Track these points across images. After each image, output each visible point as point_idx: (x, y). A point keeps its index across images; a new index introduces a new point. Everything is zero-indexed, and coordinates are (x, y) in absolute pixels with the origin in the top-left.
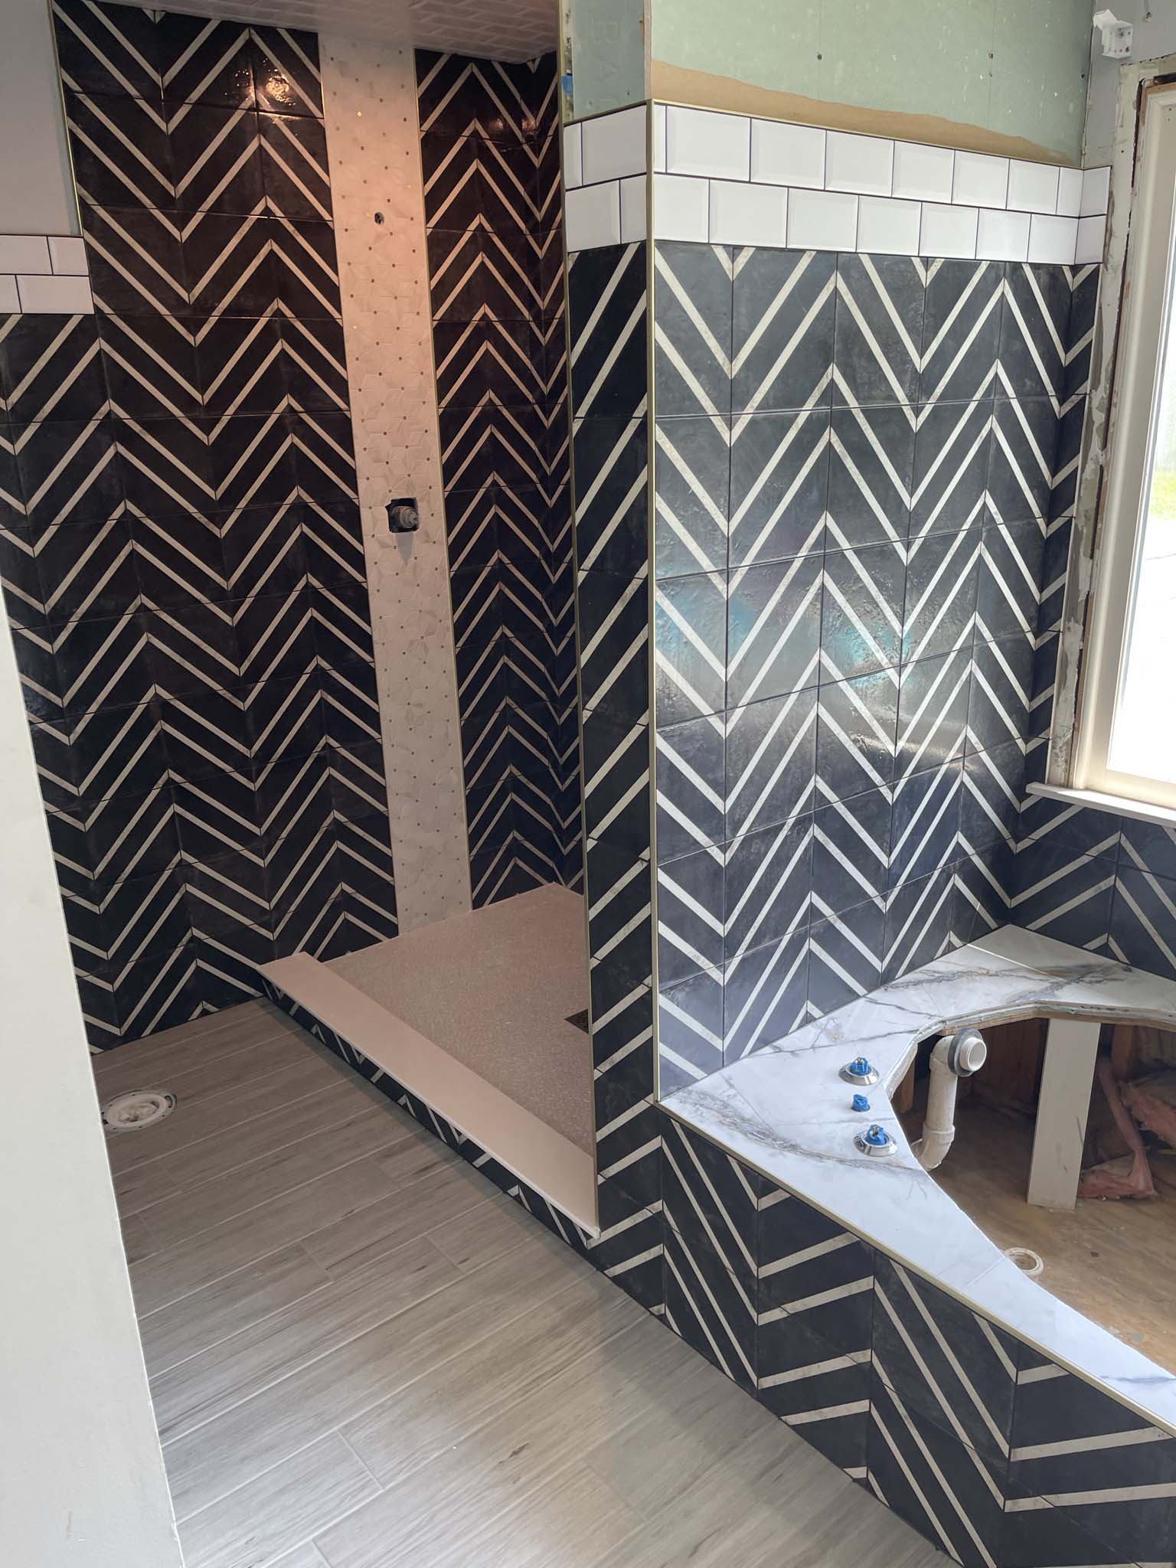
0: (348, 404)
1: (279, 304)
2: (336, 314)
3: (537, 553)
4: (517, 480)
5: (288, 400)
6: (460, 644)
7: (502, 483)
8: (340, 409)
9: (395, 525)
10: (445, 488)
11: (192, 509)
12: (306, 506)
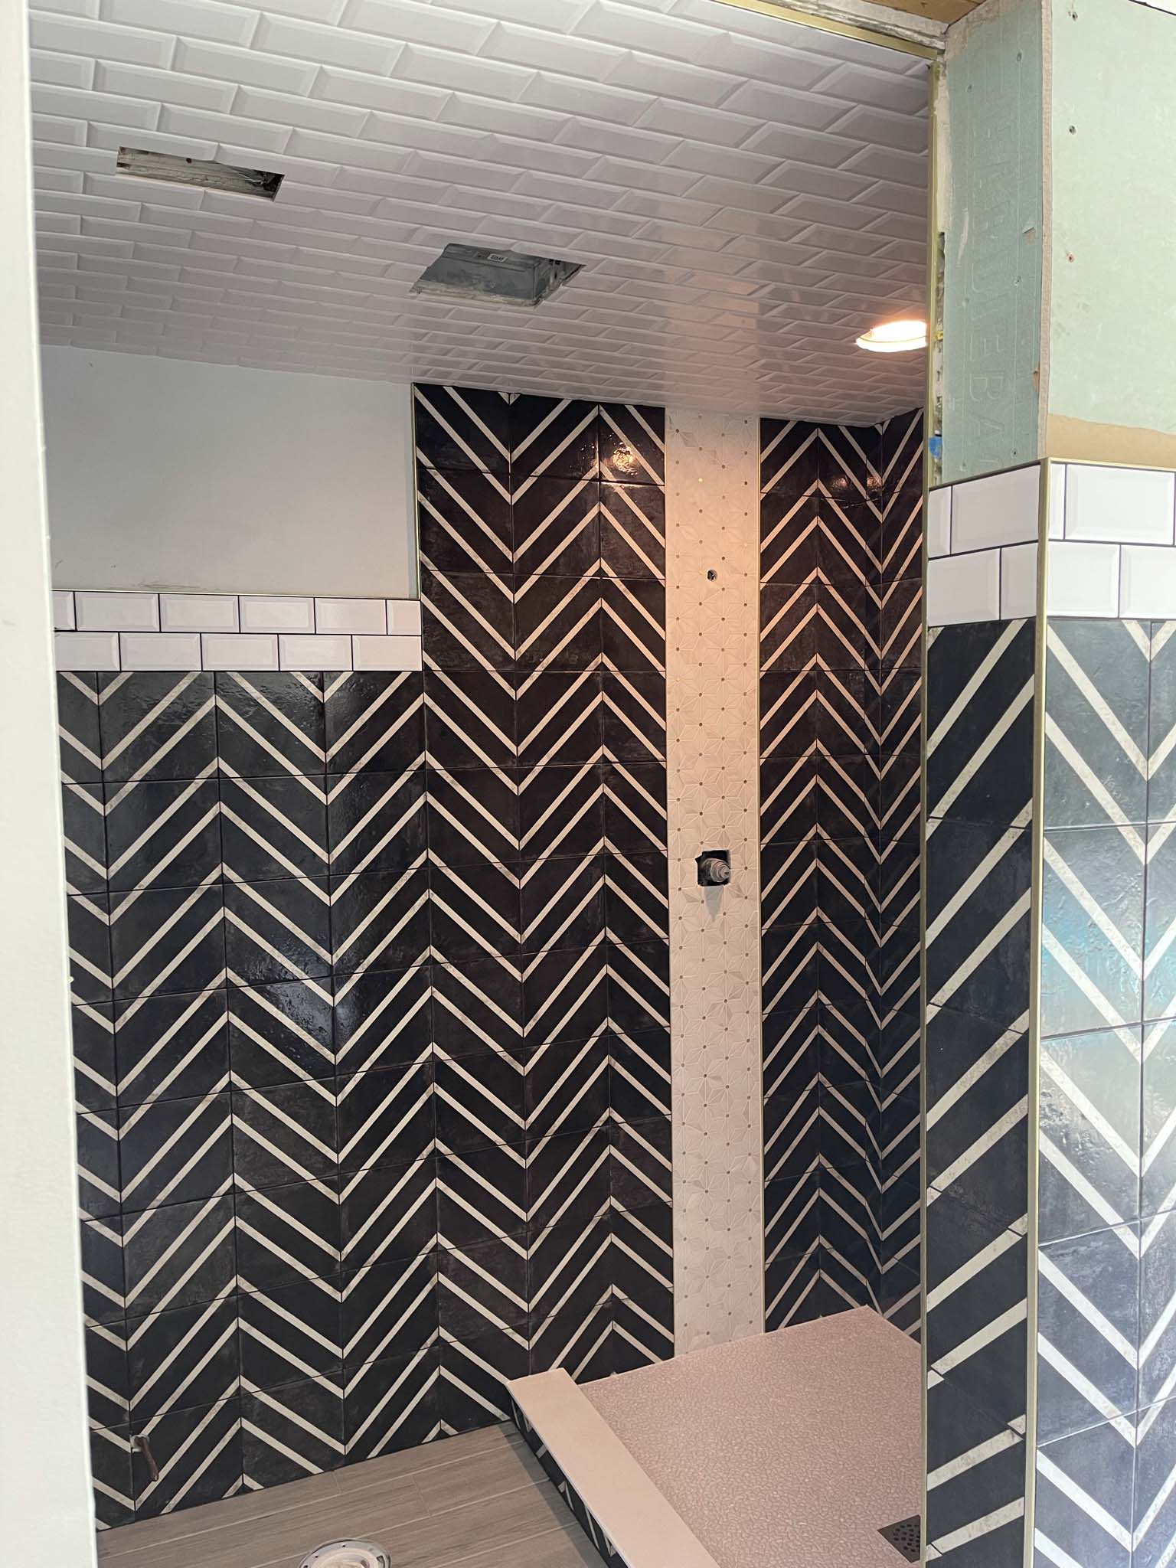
0: (664, 754)
1: (603, 658)
2: (659, 667)
3: (862, 911)
4: (842, 832)
5: (603, 751)
6: (768, 1009)
7: (825, 835)
8: (656, 760)
9: (705, 878)
10: (761, 840)
11: (493, 859)
12: (611, 856)
